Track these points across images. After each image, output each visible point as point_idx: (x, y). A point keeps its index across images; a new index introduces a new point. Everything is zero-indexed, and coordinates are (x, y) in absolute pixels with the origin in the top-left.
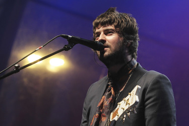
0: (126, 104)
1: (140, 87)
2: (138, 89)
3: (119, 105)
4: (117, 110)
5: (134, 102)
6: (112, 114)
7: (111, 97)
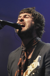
0: (33, 68)
1: (40, 57)
2: (39, 58)
3: (29, 68)
4: (27, 71)
5: (36, 66)
6: (24, 73)
7: (25, 59)
